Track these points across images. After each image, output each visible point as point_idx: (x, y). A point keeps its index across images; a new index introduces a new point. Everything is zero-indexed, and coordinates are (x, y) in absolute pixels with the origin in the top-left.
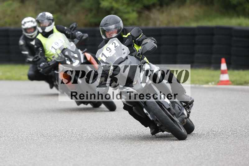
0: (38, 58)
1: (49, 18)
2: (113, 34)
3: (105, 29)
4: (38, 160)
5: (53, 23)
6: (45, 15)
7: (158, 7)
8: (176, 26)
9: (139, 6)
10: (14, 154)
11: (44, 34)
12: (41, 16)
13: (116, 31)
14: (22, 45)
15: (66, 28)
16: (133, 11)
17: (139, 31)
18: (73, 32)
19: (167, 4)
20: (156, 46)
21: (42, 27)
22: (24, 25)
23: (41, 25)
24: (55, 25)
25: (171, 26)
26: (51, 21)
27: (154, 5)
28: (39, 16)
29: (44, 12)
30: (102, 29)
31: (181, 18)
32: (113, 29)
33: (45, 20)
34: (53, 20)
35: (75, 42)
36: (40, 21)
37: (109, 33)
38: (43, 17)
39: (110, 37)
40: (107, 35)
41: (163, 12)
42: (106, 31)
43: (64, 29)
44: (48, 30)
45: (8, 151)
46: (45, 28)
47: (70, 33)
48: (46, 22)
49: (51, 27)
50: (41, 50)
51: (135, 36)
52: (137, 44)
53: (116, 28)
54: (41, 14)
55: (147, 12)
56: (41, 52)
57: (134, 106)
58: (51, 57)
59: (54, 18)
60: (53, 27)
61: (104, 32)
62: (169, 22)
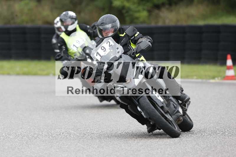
0: (60, 56)
1: (71, 17)
2: (109, 33)
3: (102, 29)
4: (53, 151)
5: (76, 22)
6: (68, 14)
7: (167, 6)
8: (184, 24)
9: (149, 5)
10: (31, 145)
11: (67, 33)
12: (65, 15)
13: (113, 30)
14: (54, 44)
15: (88, 27)
16: (144, 10)
17: (134, 30)
18: (95, 31)
19: (176, 4)
20: (151, 45)
21: (65, 26)
22: (56, 24)
23: (64, 24)
24: (78, 24)
25: (180, 24)
26: (74, 20)
27: (163, 4)
28: (62, 15)
29: (67, 12)
30: (99, 28)
31: (189, 16)
32: (109, 28)
33: (68, 19)
34: (76, 19)
35: (96, 41)
36: (63, 20)
37: (106, 32)
38: (66, 16)
39: (107, 36)
40: (104, 34)
41: (171, 11)
42: (103, 30)
43: (87, 27)
44: (70, 28)
45: (25, 142)
46: (68, 27)
47: (92, 32)
48: (69, 21)
49: (74, 26)
50: (64, 48)
51: (130, 35)
52: (134, 42)
53: (112, 27)
54: (64, 13)
55: (156, 11)
56: (64, 50)
57: (128, 104)
58: (73, 55)
59: (77, 17)
60: (76, 25)
61: (101, 31)
62: (178, 21)
